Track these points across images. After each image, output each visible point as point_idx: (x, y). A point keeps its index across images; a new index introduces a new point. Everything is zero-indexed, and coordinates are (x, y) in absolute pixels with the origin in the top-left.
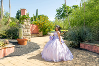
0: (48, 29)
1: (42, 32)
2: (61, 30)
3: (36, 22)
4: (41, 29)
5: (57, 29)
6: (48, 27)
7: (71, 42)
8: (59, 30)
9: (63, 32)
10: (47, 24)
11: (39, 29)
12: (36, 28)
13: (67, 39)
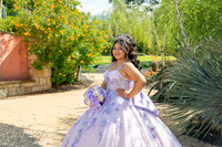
0: (77, 54)
1: (47, 72)
2: (143, 59)
3: (14, 21)
4: (45, 57)
5: (119, 53)
6: (75, 45)
7: (190, 114)
8: (131, 57)
9: (153, 66)
10: (70, 31)
11: (33, 57)
12: (19, 50)
13: (173, 100)
